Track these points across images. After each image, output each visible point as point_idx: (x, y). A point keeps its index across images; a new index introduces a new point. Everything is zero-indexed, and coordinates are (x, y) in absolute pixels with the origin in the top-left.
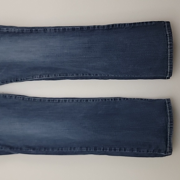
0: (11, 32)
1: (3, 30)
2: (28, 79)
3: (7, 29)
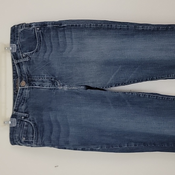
0: (146, 30)
1: (139, 28)
2: (163, 78)
3: (142, 27)
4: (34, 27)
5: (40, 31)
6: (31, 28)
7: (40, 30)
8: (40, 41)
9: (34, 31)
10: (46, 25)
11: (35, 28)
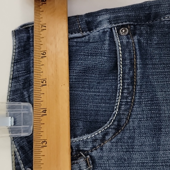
4: (106, 26)
5: (136, 38)
6: (95, 33)
7: (134, 34)
8: (133, 83)
9: (107, 42)
10: (157, 16)
11: (111, 29)
